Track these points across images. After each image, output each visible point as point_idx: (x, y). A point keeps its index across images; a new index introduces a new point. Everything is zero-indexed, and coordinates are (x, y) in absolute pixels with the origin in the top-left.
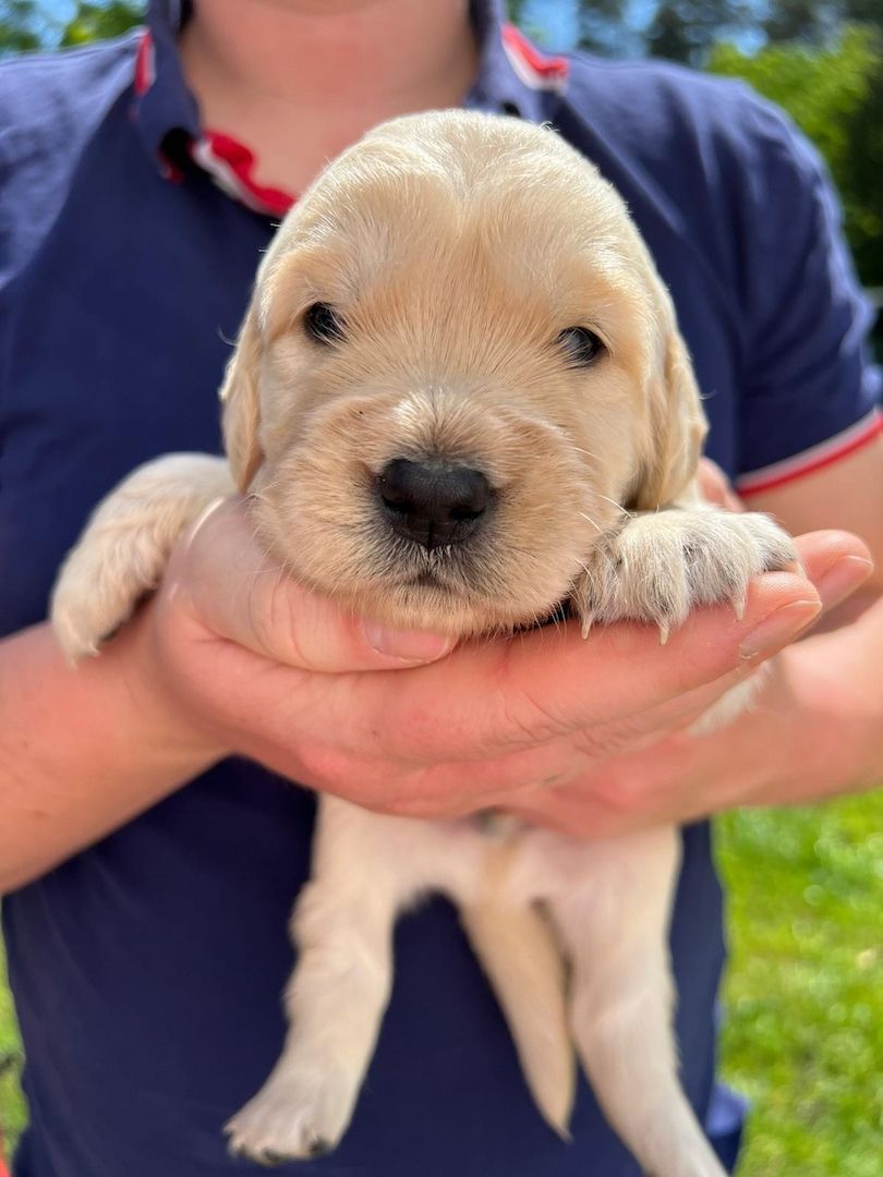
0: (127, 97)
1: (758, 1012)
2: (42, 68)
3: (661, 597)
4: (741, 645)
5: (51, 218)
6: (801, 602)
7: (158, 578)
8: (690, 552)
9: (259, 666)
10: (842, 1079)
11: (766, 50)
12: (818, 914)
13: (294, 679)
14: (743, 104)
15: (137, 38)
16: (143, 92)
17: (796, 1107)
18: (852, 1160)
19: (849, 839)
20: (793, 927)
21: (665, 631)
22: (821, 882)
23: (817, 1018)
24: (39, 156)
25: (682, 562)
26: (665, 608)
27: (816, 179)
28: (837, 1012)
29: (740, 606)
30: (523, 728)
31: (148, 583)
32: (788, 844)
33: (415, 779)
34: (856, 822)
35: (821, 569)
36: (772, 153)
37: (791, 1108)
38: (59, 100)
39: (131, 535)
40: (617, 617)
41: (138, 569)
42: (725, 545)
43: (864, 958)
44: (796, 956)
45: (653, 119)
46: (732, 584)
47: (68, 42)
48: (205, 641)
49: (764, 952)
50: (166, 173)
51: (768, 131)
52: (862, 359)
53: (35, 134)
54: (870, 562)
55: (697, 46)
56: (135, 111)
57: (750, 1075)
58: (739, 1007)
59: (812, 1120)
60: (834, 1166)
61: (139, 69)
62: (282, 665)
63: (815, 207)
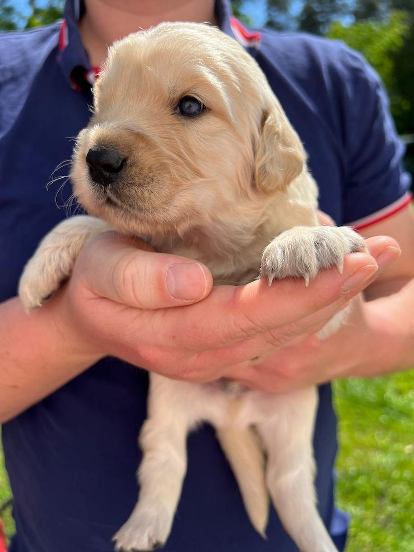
0: (55, 52)
1: (359, 474)
2: (16, 38)
3: (305, 265)
4: (342, 287)
5: (20, 108)
6: (369, 265)
7: (71, 271)
8: (317, 245)
9: (118, 308)
10: (398, 505)
11: (355, 24)
12: (386, 428)
13: (135, 313)
14: (342, 51)
15: (60, 24)
16: (62, 50)
17: (378, 518)
18: (404, 544)
19: (400, 392)
20: (375, 435)
21: (307, 280)
22: (387, 413)
23: (387, 477)
24: (14, 79)
25: (314, 250)
26: (307, 269)
27: (377, 86)
28: (396, 474)
29: (341, 267)
30: (243, 330)
31: (66, 273)
32: (372, 395)
33: (193, 360)
34: (403, 385)
35: (377, 253)
36: (357, 74)
37: (375, 519)
38: (24, 53)
39: (59, 251)
40: (285, 276)
41: (62, 266)
42: (333, 241)
43: (408, 448)
44: (376, 448)
45: (301, 60)
46: (336, 257)
47: (29, 26)
48: (92, 299)
49: (362, 446)
50: (74, 87)
51: (355, 64)
52: (401, 170)
53: (12, 69)
54: (399, 249)
55: (323, 23)
56: (59, 58)
57: (356, 504)
58: (350, 472)
59: (385, 525)
60: (396, 546)
61: (61, 38)
62: (130, 307)
63: (377, 100)
